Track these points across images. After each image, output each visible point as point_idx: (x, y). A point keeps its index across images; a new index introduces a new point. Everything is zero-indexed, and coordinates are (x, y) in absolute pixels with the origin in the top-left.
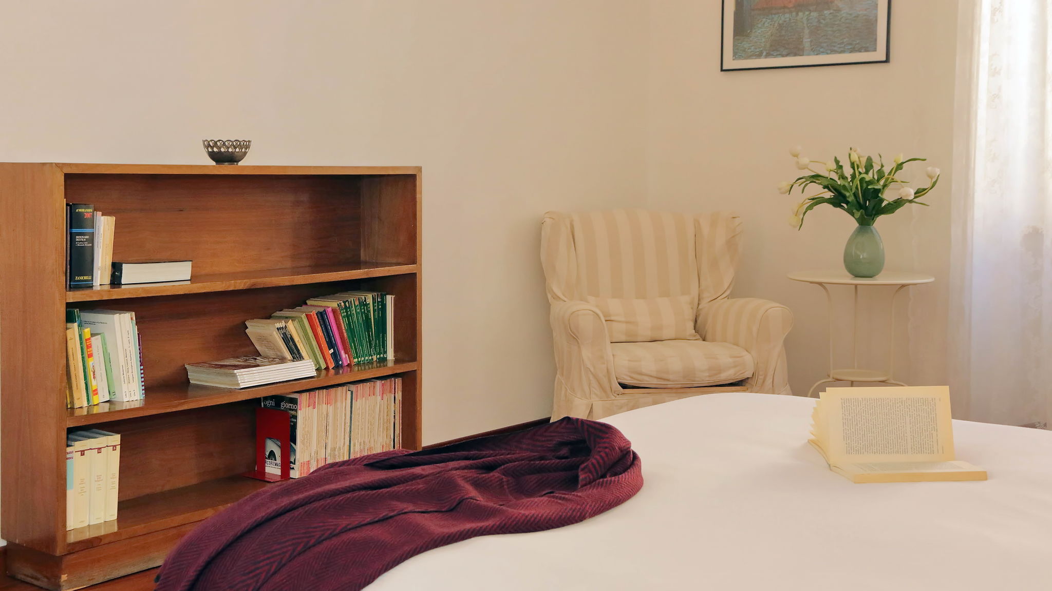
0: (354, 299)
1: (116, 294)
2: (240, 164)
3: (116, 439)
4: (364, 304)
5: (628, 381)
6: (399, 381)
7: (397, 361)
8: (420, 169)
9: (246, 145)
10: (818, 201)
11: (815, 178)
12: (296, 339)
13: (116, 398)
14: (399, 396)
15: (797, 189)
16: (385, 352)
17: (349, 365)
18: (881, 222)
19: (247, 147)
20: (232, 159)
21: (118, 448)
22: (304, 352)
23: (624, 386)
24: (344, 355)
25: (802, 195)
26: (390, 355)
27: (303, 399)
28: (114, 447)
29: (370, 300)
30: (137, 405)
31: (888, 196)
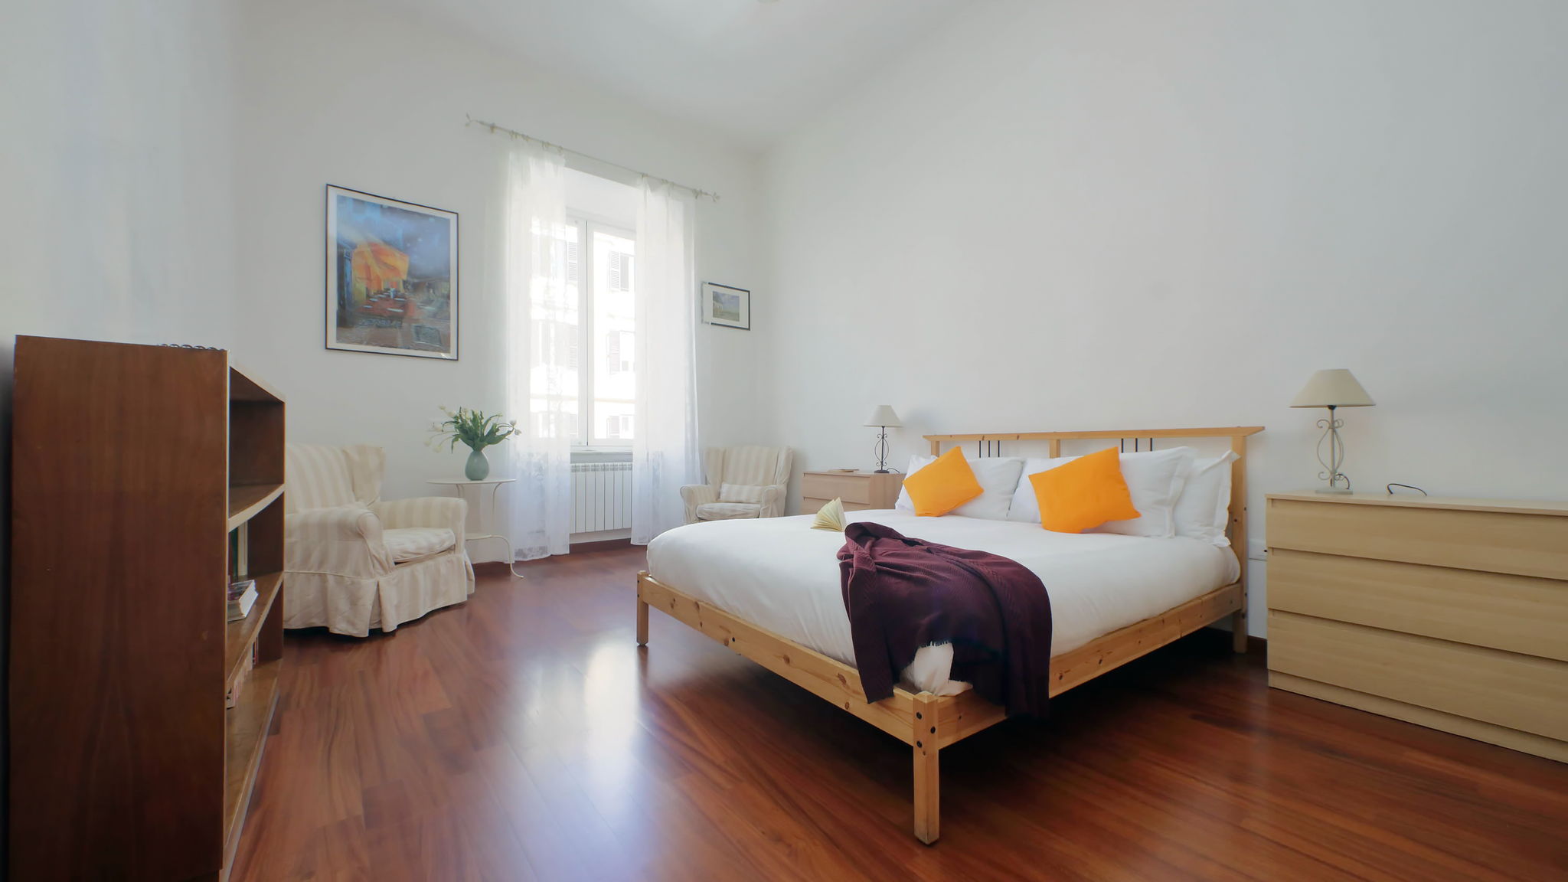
10: (455, 437)
23: (396, 563)
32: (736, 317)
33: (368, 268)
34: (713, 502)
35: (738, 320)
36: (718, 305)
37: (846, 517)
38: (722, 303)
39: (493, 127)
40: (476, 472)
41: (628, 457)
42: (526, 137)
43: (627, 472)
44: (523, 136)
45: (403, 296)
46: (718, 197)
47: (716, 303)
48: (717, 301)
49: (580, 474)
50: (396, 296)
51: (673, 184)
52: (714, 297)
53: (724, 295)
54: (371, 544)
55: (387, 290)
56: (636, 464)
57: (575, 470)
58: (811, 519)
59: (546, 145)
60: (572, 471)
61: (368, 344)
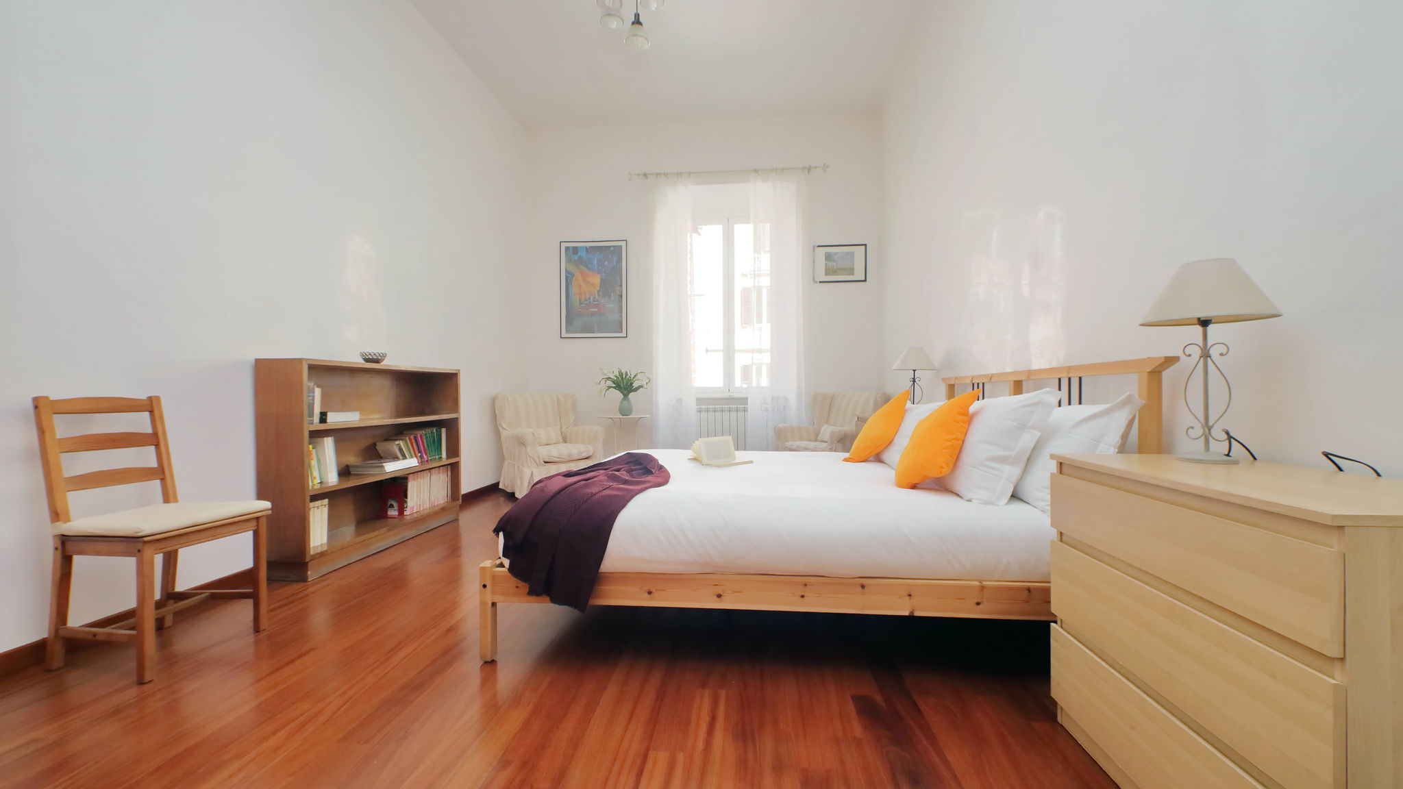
0: (428, 430)
1: (323, 427)
2: (382, 363)
3: (326, 501)
4: (432, 433)
5: (547, 460)
6: (449, 467)
7: (448, 458)
8: (459, 370)
9: (384, 356)
10: (610, 387)
11: (609, 378)
12: (404, 449)
13: (324, 480)
14: (449, 473)
15: (603, 382)
16: (441, 454)
17: (427, 461)
18: (632, 395)
19: (385, 357)
20: (377, 361)
21: (327, 506)
22: (407, 456)
23: (545, 462)
24: (425, 456)
25: (604, 385)
26: (444, 455)
27: (411, 477)
28: (325, 505)
29: (435, 431)
30: (335, 483)
31: (635, 385)
32: (851, 271)
33: (580, 286)
34: (810, 440)
35: (853, 275)
36: (830, 263)
37: (736, 455)
38: (834, 261)
39: (645, 175)
40: (625, 411)
41: (744, 400)
42: (666, 174)
43: (741, 414)
44: (664, 174)
45: (597, 301)
46: (828, 166)
47: (828, 263)
48: (830, 261)
49: (704, 415)
50: (593, 301)
51: (783, 169)
52: (826, 258)
53: (837, 253)
54: (529, 449)
55: (590, 298)
56: (750, 406)
57: (700, 411)
58: (689, 453)
59: (679, 174)
60: (698, 411)
61: (580, 333)
